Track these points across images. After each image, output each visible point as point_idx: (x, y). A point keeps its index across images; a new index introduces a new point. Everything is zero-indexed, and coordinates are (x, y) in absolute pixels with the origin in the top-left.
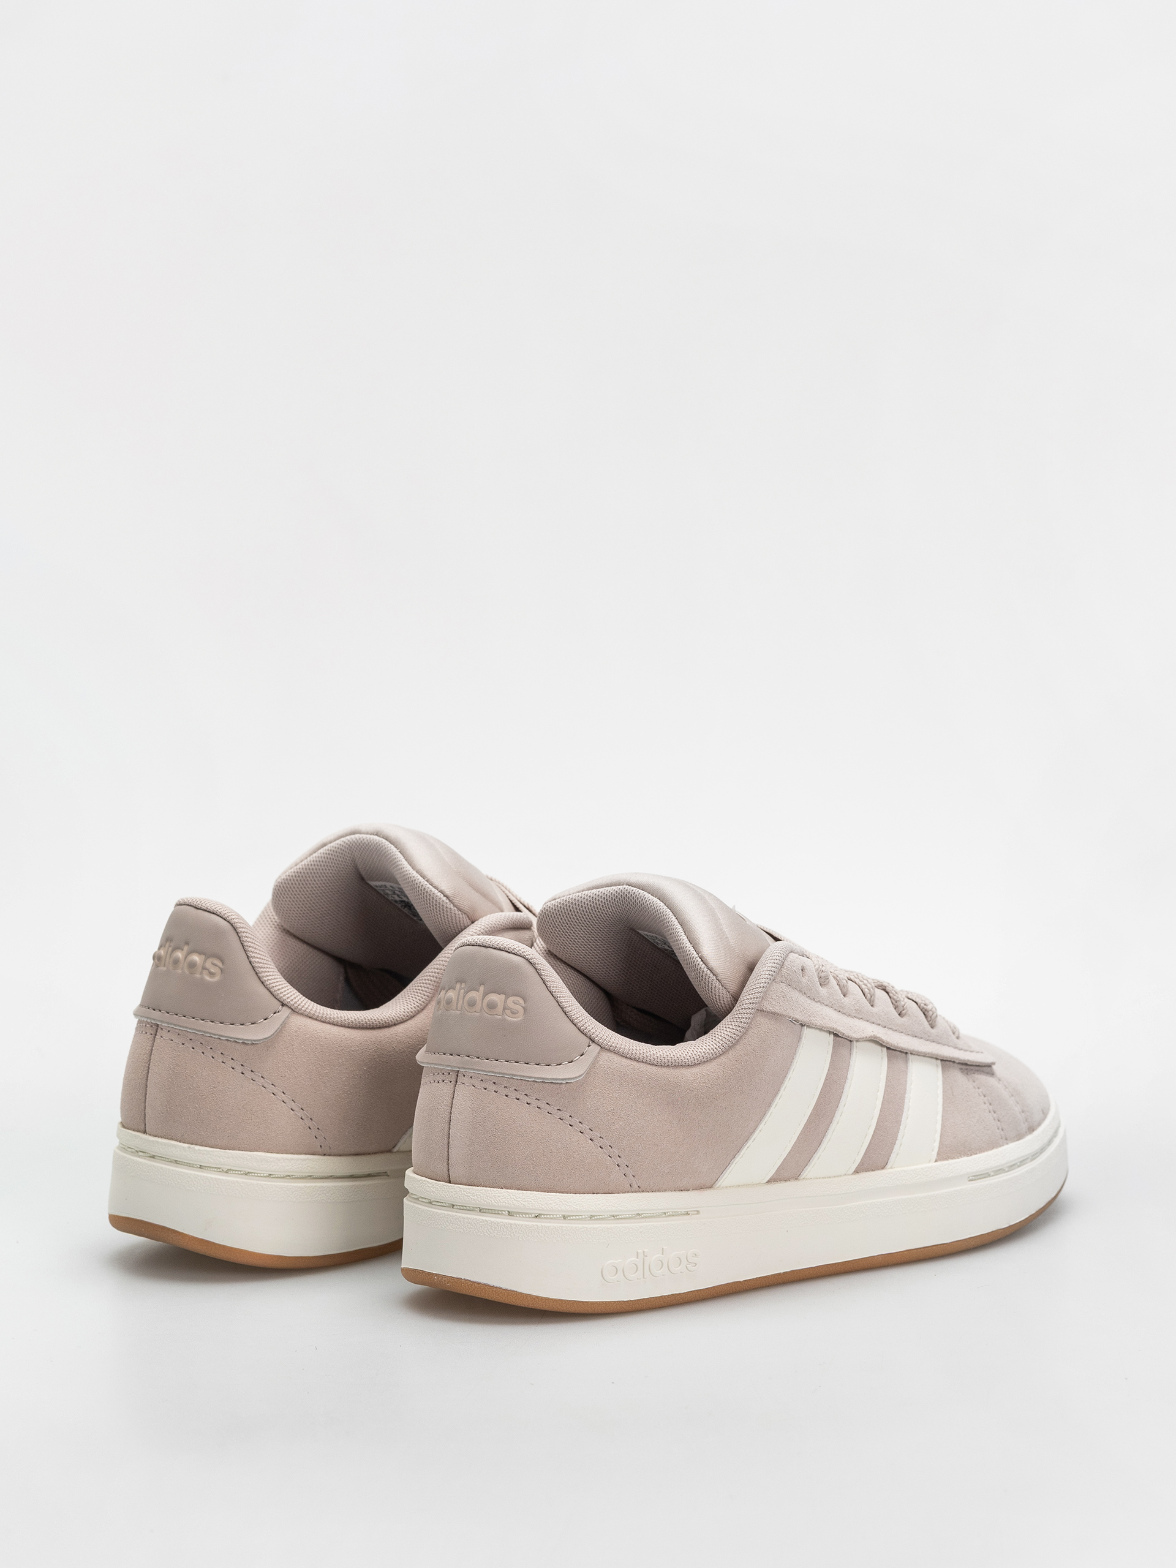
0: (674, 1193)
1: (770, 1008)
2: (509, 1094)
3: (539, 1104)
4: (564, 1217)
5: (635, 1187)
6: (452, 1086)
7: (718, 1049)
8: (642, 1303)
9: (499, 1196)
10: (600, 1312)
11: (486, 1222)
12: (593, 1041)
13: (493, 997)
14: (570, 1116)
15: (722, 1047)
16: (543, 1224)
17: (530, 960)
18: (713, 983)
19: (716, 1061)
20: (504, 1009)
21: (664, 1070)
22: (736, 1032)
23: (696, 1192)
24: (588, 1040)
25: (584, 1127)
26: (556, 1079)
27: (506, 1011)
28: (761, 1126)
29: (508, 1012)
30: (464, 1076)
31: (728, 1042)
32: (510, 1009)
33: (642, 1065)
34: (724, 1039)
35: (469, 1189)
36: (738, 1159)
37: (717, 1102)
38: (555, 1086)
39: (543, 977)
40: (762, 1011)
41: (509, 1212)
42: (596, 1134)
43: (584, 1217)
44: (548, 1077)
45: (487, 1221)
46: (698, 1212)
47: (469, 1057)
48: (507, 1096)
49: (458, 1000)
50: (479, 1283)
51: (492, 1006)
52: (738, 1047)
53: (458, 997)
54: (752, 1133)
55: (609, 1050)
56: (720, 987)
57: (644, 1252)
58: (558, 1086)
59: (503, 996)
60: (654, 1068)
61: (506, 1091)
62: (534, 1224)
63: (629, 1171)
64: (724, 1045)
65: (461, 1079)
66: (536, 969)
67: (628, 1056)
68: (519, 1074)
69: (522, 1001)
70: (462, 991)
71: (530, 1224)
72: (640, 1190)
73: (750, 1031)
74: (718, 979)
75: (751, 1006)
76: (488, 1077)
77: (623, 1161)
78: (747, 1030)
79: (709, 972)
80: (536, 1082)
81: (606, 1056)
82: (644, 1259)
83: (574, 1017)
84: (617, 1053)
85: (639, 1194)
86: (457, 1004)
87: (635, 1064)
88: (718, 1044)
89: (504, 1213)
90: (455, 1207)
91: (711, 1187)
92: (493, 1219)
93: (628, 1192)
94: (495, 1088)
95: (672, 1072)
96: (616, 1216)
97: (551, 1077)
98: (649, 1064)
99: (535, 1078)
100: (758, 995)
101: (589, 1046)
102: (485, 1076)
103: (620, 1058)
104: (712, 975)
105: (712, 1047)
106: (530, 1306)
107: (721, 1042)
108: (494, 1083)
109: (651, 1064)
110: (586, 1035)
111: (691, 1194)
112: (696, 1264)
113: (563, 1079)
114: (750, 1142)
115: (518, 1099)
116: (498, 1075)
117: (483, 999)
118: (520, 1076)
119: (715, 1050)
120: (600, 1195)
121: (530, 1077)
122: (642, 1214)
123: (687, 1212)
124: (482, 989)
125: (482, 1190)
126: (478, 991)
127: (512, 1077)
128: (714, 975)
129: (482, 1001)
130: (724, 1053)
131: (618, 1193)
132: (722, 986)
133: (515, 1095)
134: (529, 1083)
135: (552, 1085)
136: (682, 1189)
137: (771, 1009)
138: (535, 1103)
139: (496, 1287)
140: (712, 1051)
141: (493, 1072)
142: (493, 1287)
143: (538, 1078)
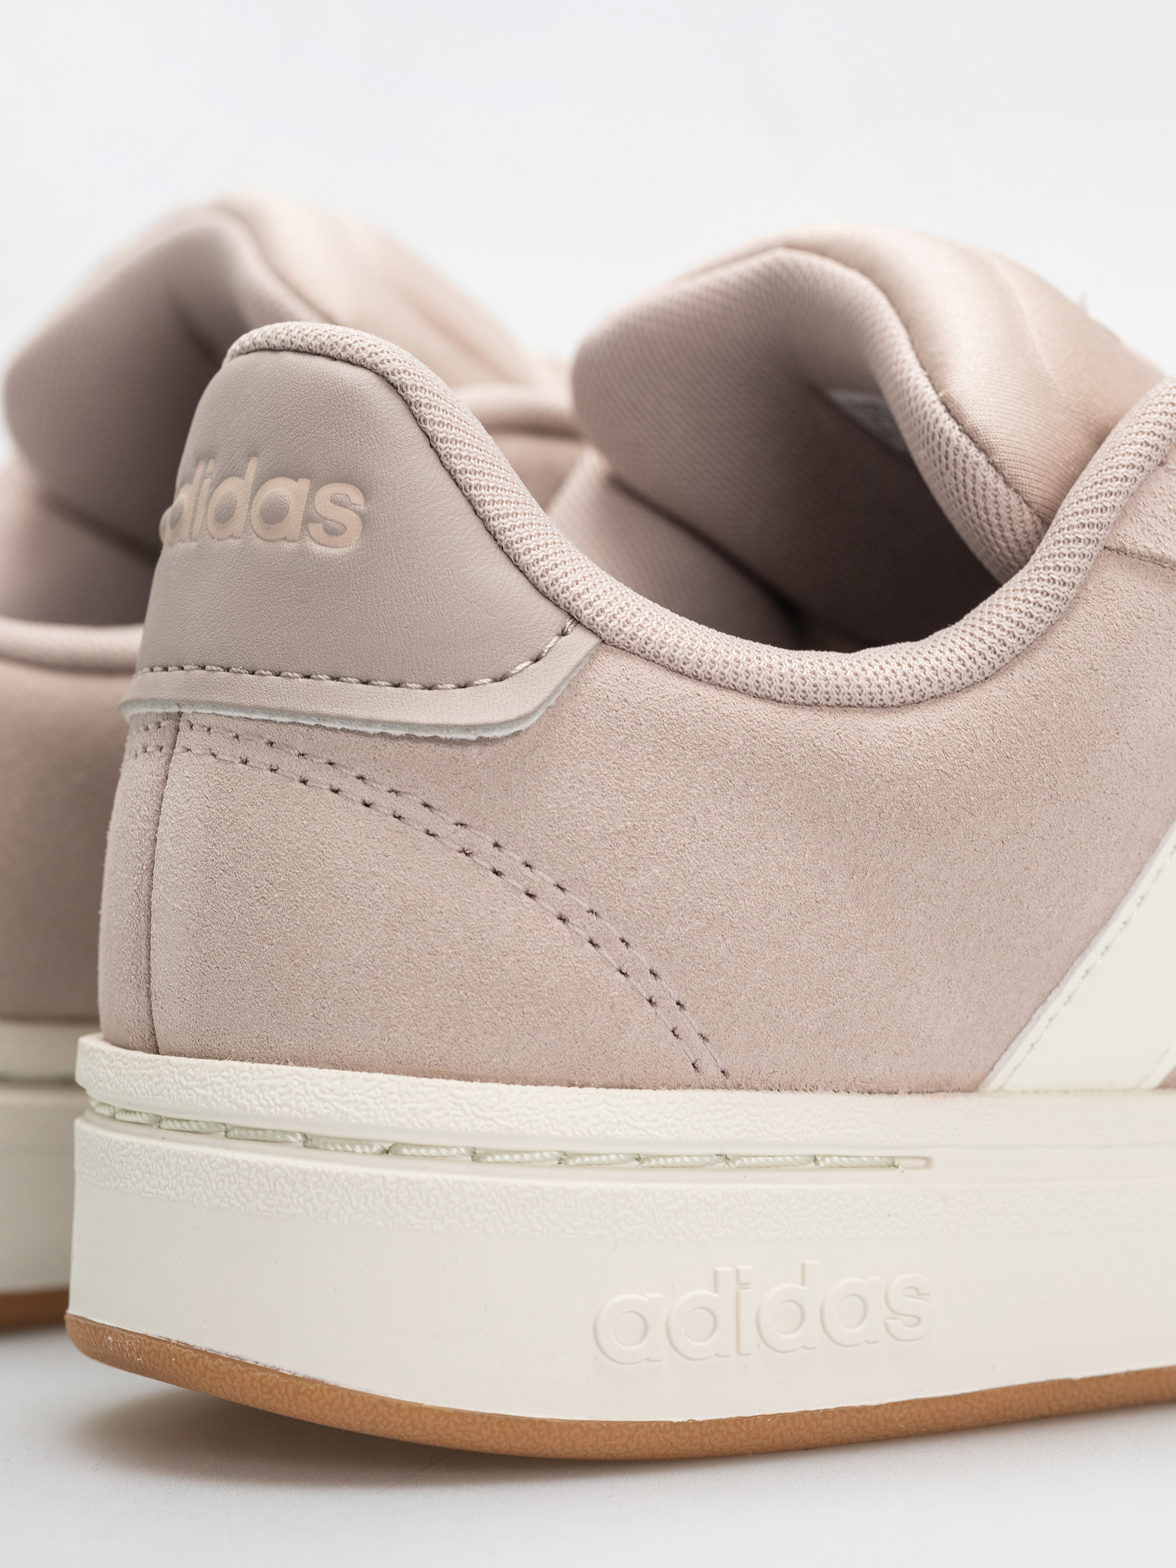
0: (842, 1097)
1: (1146, 543)
2: (310, 775)
3: (400, 805)
4: (475, 1156)
5: (711, 1071)
6: (163, 761)
7: (979, 660)
8: (733, 1429)
9: (273, 1087)
10: (593, 1453)
11: (234, 1167)
12: (577, 621)
13: (282, 489)
14: (496, 845)
15: (989, 655)
16: (402, 1174)
17: (391, 378)
18: (978, 474)
19: (970, 695)
20: (307, 520)
21: (804, 715)
22: (1035, 611)
23: (918, 1098)
24: (558, 619)
25: (539, 878)
26: (448, 727)
27: (311, 526)
28: (1128, 909)
29: (316, 529)
30: (191, 727)
31: (1009, 641)
32: (321, 519)
33: (731, 698)
34: (997, 632)
35: (194, 1067)
36: (1056, 1004)
37: (972, 820)
38: (449, 752)
39: (429, 427)
40: (1121, 551)
41: (305, 1136)
42: (576, 902)
43: (537, 1156)
44: (423, 719)
45: (236, 1163)
46: (928, 1161)
47: (203, 668)
48: (304, 782)
49: (195, 511)
50: (215, 1356)
51: (274, 515)
52: (1041, 656)
53: (196, 504)
54: (1097, 930)
55: (627, 650)
56: (1001, 485)
57: (738, 1272)
58: (457, 751)
59: (304, 485)
60: (769, 708)
61: (303, 768)
62: (374, 1171)
63: (686, 1021)
64: (999, 648)
65: (186, 737)
66: (408, 404)
67: (686, 668)
68: (337, 711)
69: (356, 497)
70: (208, 482)
71: (361, 1171)
72: (727, 1080)
73: (1081, 613)
74: (993, 464)
75: (1082, 534)
76: (253, 726)
77: (667, 990)
78: (1072, 604)
79: (965, 440)
80: (391, 737)
81: (613, 665)
82: (738, 1295)
83: (520, 547)
84: (652, 659)
85: (721, 1094)
86: (193, 520)
87: (709, 694)
88: (979, 646)
89: (291, 1138)
90: (164, 1124)
91: (973, 1088)
92: (253, 1158)
93: (689, 1086)
94: (270, 757)
95: (829, 721)
96: (648, 1158)
97: (432, 720)
98: (756, 696)
99: (384, 723)
100: (1108, 501)
101: (563, 633)
102: (247, 724)
103: (660, 675)
104: (973, 450)
105: (961, 653)
106: (367, 1429)
107: (989, 640)
108: (271, 744)
109: (760, 698)
110: (554, 601)
111: (904, 1104)
112: (919, 1320)
113: (468, 728)
114: (1093, 956)
115: (336, 791)
116: (278, 719)
117: (252, 498)
118: (341, 718)
119: (969, 663)
120: (592, 1090)
121: (370, 722)
122: (739, 1157)
123: (893, 1158)
124: (252, 468)
125: (227, 1069)
126: (242, 476)
127: (320, 724)
128: (982, 450)
129: (251, 504)
130: (997, 672)
131: (655, 1088)
132: (1007, 483)
133: (324, 777)
134: (370, 742)
135: (440, 749)
136: (873, 1086)
137: (1150, 545)
138: (386, 802)
139: (264, 1369)
140: (958, 665)
141: (264, 710)
142: (255, 1367)
143: (394, 724)
